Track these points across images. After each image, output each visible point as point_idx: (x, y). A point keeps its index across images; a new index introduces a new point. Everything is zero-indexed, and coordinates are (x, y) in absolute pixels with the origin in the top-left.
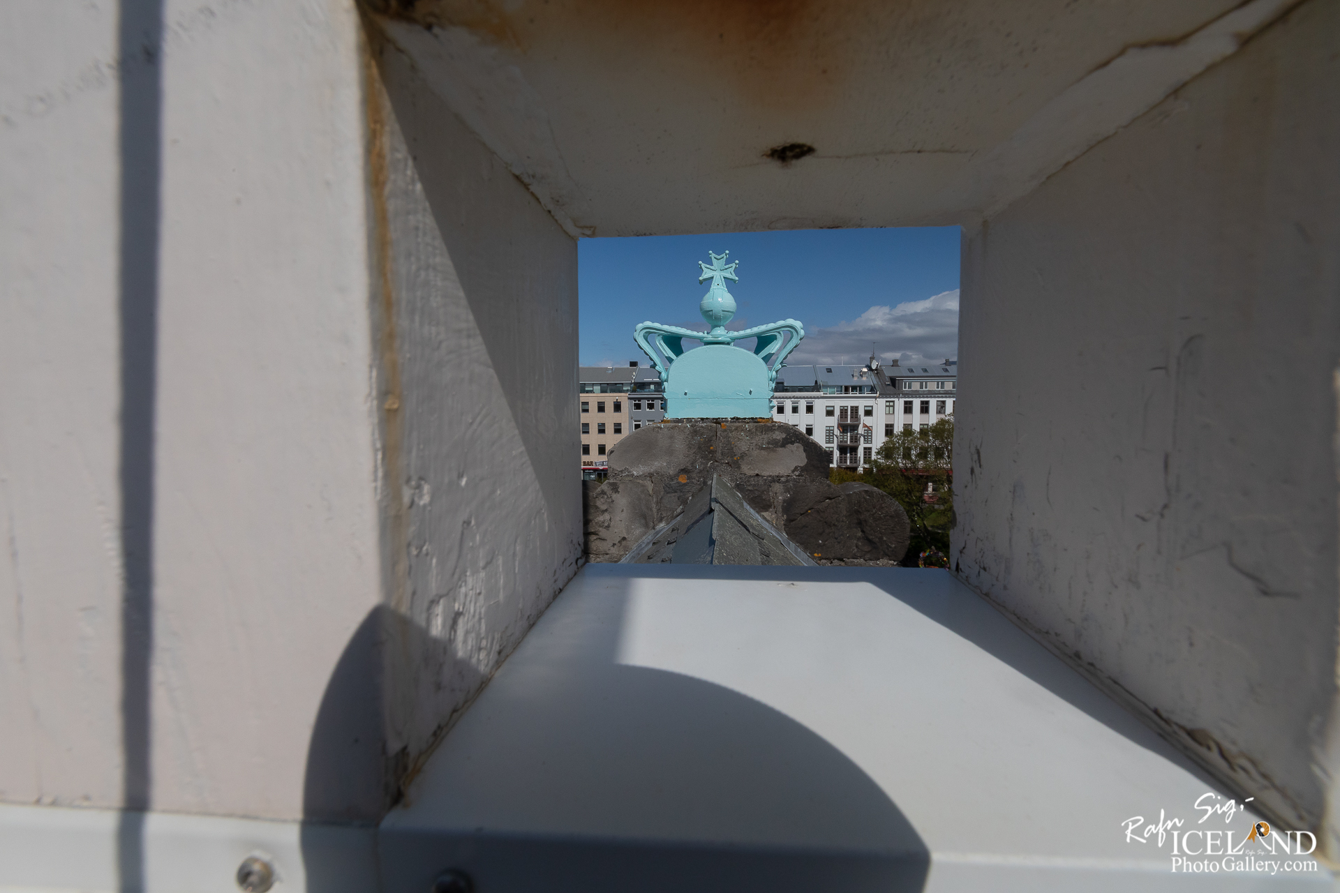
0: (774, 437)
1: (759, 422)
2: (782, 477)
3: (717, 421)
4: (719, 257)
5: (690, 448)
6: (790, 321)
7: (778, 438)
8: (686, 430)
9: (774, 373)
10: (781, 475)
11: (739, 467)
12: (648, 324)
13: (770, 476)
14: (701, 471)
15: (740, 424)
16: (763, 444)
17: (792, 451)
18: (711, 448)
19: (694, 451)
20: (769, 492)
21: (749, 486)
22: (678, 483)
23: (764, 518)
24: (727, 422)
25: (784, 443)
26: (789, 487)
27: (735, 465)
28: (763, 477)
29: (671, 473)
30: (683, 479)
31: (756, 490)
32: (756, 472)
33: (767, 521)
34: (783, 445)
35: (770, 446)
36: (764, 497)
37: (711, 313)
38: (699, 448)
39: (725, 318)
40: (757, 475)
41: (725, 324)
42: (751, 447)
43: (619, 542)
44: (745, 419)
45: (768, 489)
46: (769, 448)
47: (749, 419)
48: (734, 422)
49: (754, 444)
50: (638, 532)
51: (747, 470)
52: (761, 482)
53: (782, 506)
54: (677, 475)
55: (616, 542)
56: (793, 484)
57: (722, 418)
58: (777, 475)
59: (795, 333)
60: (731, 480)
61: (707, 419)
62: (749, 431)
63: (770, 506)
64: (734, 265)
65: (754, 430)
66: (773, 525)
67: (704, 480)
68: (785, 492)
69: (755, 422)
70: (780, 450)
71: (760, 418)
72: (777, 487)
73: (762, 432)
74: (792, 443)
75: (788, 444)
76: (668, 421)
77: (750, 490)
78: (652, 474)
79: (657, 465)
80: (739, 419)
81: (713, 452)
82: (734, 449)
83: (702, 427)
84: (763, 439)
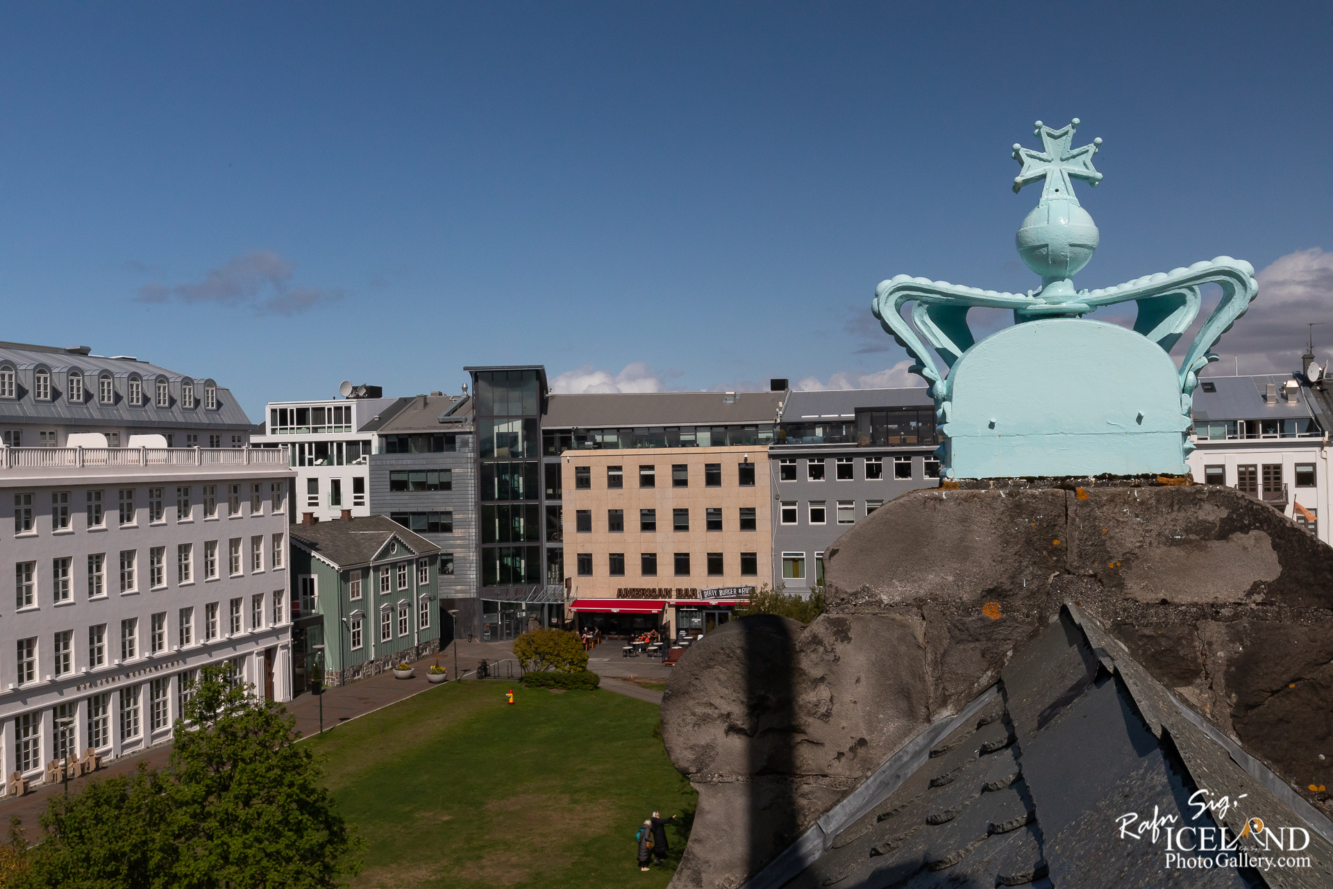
0: (1201, 515)
1: (1162, 484)
2: (1224, 606)
3: (1065, 483)
4: (1057, 133)
5: (1007, 542)
6: (1224, 262)
7: (1211, 518)
8: (997, 504)
9: (1191, 376)
10: (1220, 602)
11: (1120, 585)
12: (904, 279)
13: (1195, 605)
14: (1032, 594)
15: (1121, 489)
16: (1174, 532)
17: (1245, 548)
18: (1056, 542)
19: (1017, 548)
20: (1193, 640)
21: (1146, 626)
22: (982, 619)
23: (1185, 701)
24: (1088, 484)
25: (1225, 531)
26: (1241, 628)
27: (1110, 579)
28: (1177, 606)
29: (966, 597)
30: (992, 611)
31: (1163, 635)
32: (1161, 595)
33: (1192, 707)
34: (1223, 535)
35: (1192, 537)
36: (1181, 653)
37: (1044, 251)
38: (1029, 542)
39: (1076, 260)
40: (1164, 602)
41: (1073, 273)
42: (1147, 540)
43: (851, 749)
44: (1128, 477)
45: (1191, 634)
46: (1190, 542)
47: (1137, 477)
48: (1102, 485)
49: (1153, 533)
50: (892, 727)
51: (1139, 590)
52: (1174, 618)
53: (1226, 673)
54: (978, 603)
55: (845, 750)
56: (1252, 624)
57: (1076, 478)
58: (1210, 601)
59: (1238, 287)
60: (1103, 614)
61: (1041, 478)
62: (1142, 503)
63: (1196, 673)
64: (1092, 148)
65: (1153, 501)
66: (1204, 716)
67: (1040, 613)
68: (1231, 641)
69: (1152, 484)
70: (1216, 545)
71: (1163, 475)
72: (1213, 630)
73: (1172, 506)
74: (1245, 529)
75: (1233, 530)
76: (954, 486)
77: (1149, 637)
78: (921, 600)
79: (932, 581)
80: (1115, 477)
81: (1060, 552)
82: (1108, 544)
83: (1034, 496)
84: (1175, 520)
